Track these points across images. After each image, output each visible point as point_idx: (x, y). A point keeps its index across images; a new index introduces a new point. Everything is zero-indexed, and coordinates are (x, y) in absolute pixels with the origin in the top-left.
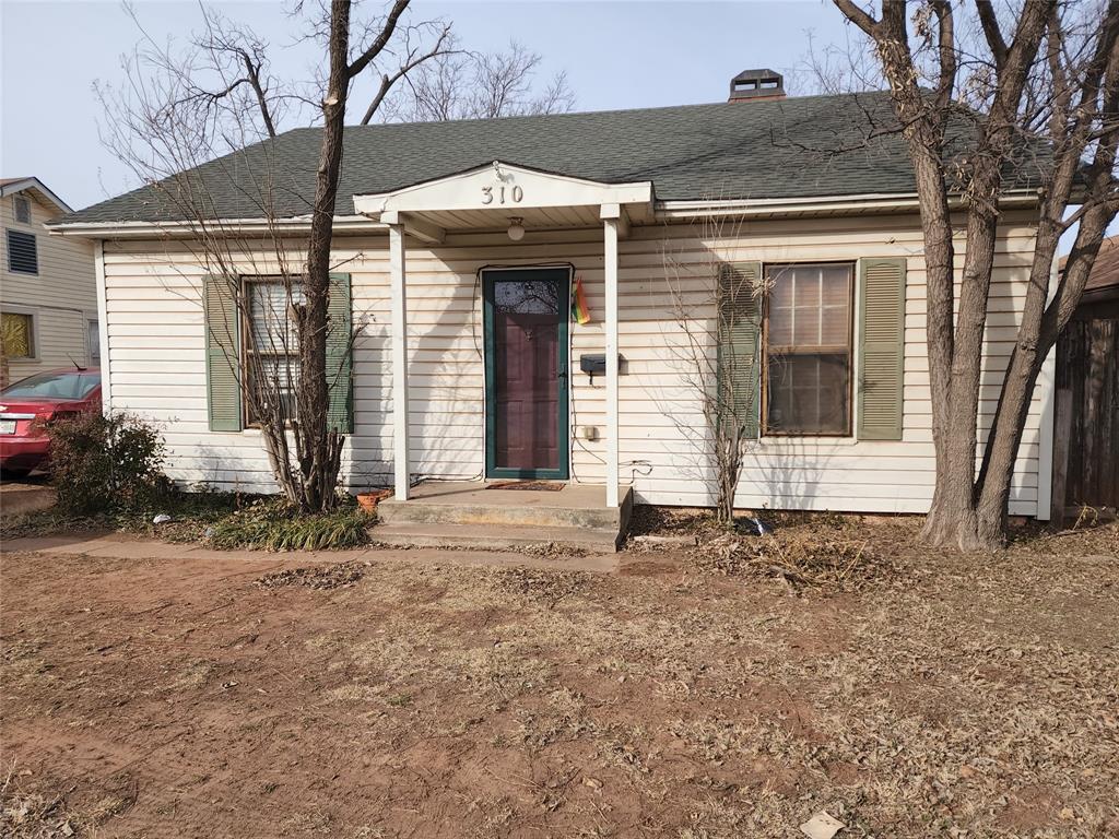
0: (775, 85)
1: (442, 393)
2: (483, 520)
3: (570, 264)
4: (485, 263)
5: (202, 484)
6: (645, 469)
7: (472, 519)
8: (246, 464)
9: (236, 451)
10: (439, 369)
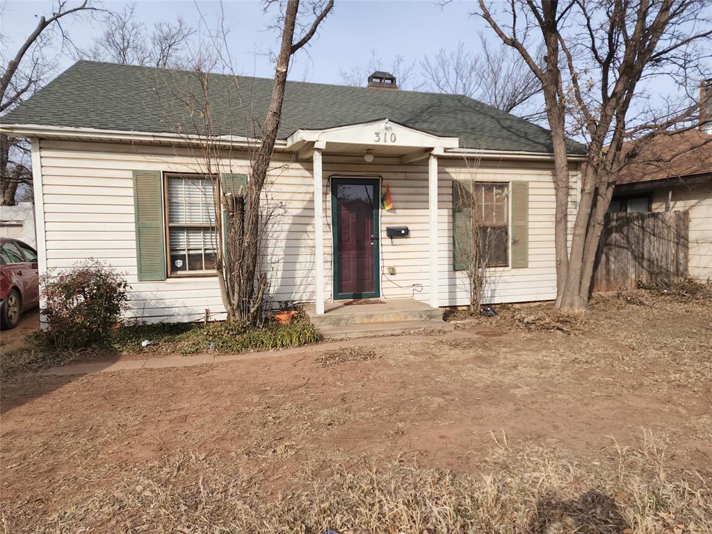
0: (390, 81)
1: (307, 250)
2: (372, 321)
3: (380, 176)
4: (333, 173)
5: (132, 320)
6: (419, 289)
7: (366, 320)
8: (168, 303)
9: (160, 295)
10: (305, 236)
